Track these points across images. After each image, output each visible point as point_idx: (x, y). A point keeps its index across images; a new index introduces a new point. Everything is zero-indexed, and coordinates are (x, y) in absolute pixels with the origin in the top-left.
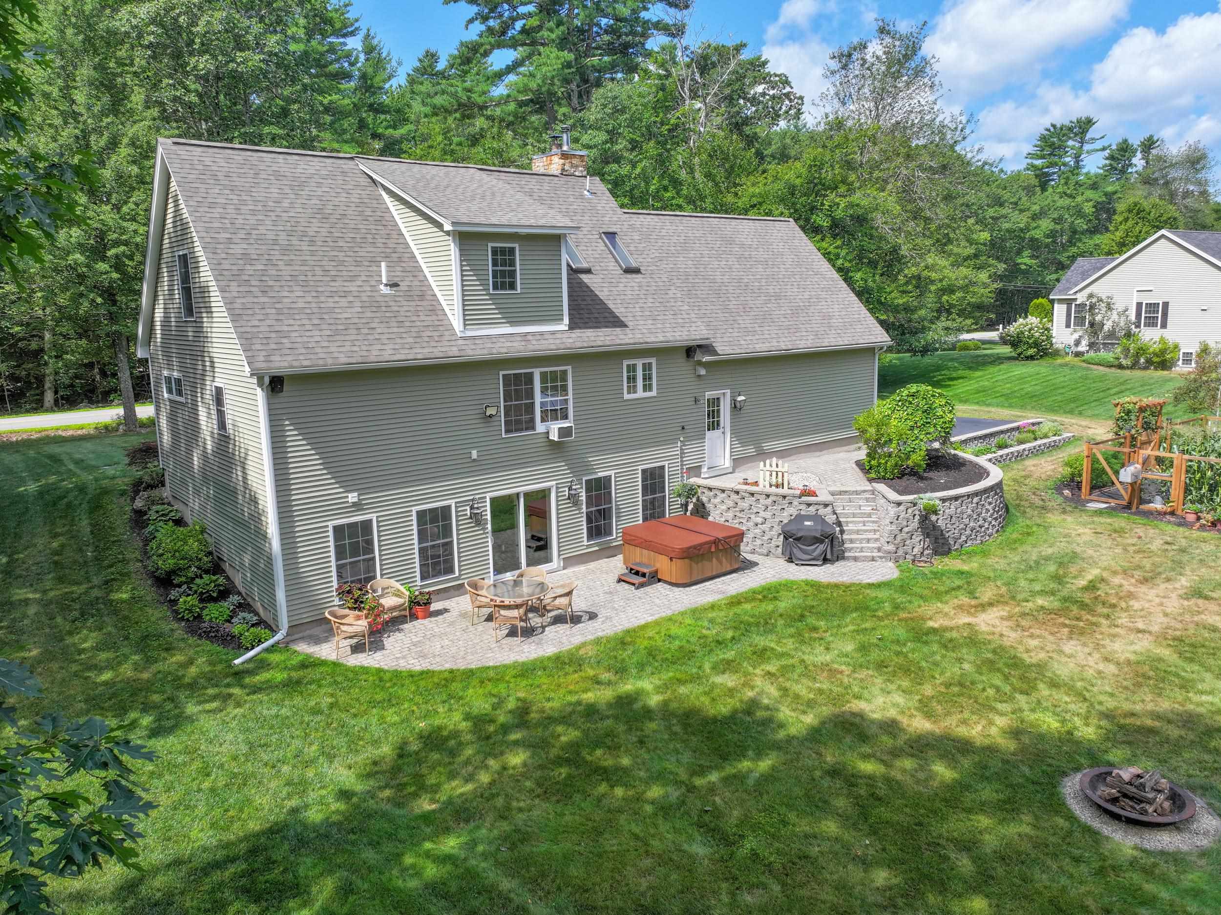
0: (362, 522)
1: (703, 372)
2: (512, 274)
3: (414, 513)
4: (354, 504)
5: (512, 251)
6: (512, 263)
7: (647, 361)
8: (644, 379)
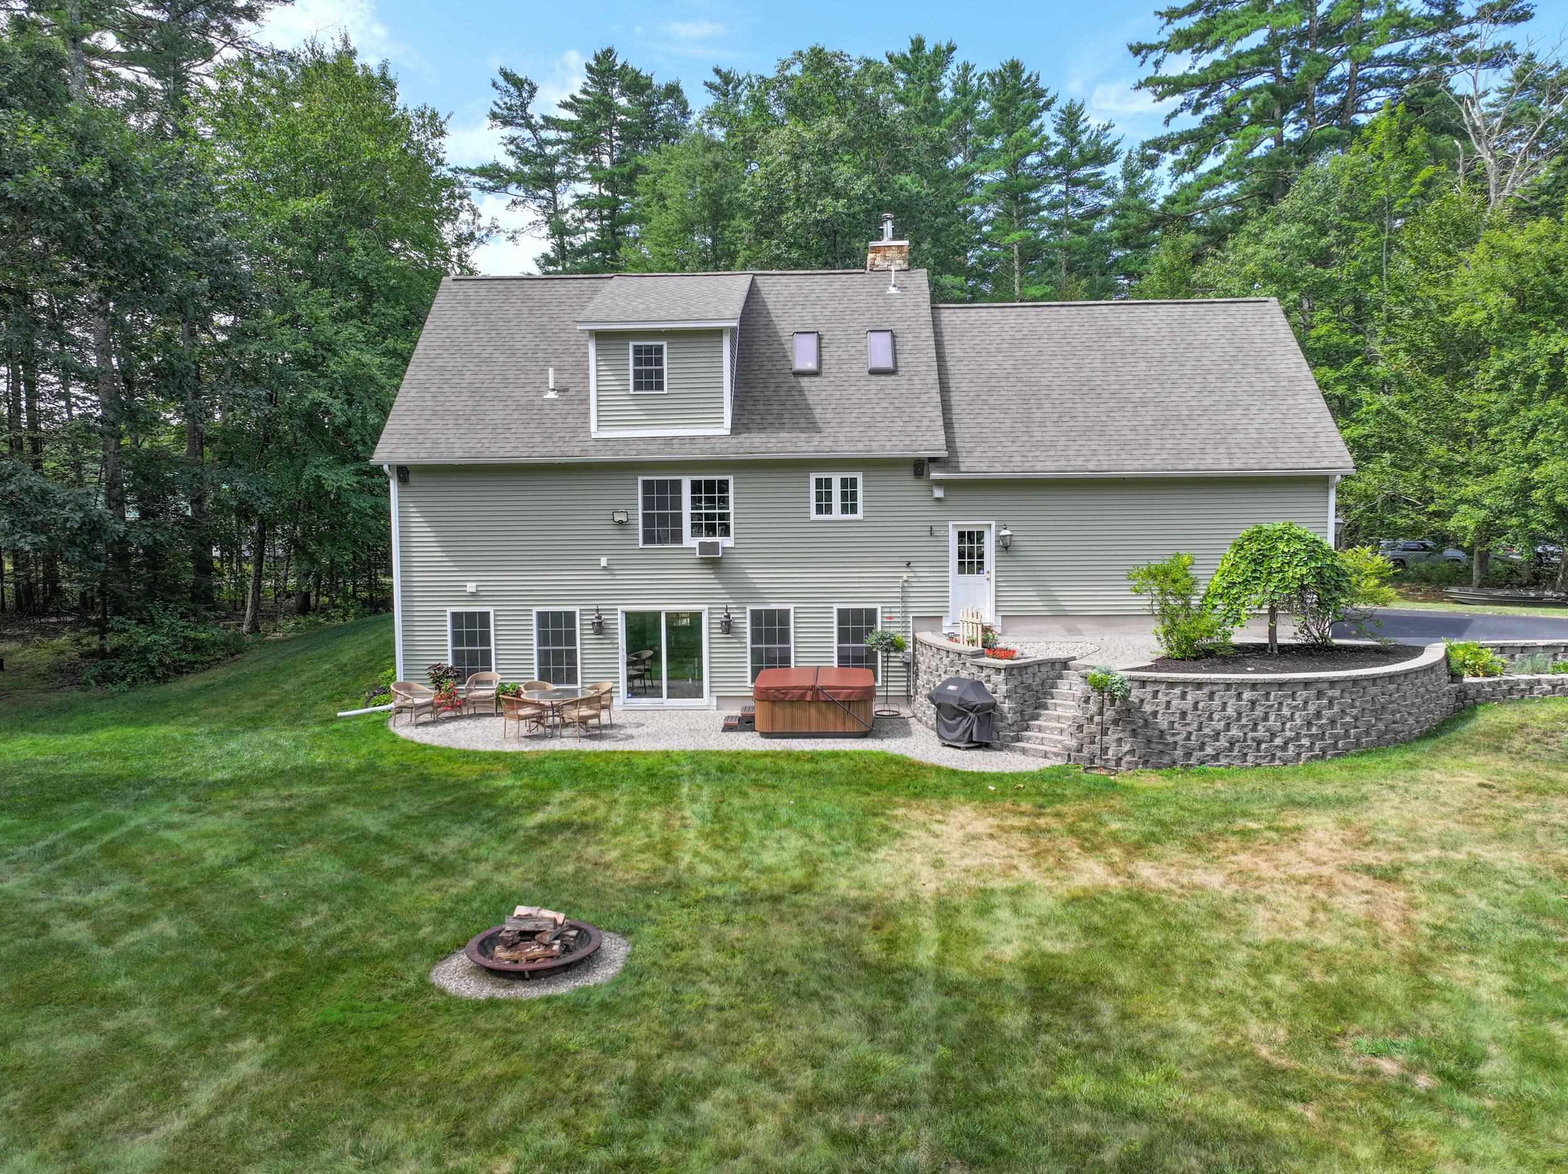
0: (481, 613)
1: (939, 493)
2: (660, 374)
3: (534, 614)
4: (472, 594)
5: (659, 349)
6: (659, 362)
7: (849, 475)
8: (844, 496)
